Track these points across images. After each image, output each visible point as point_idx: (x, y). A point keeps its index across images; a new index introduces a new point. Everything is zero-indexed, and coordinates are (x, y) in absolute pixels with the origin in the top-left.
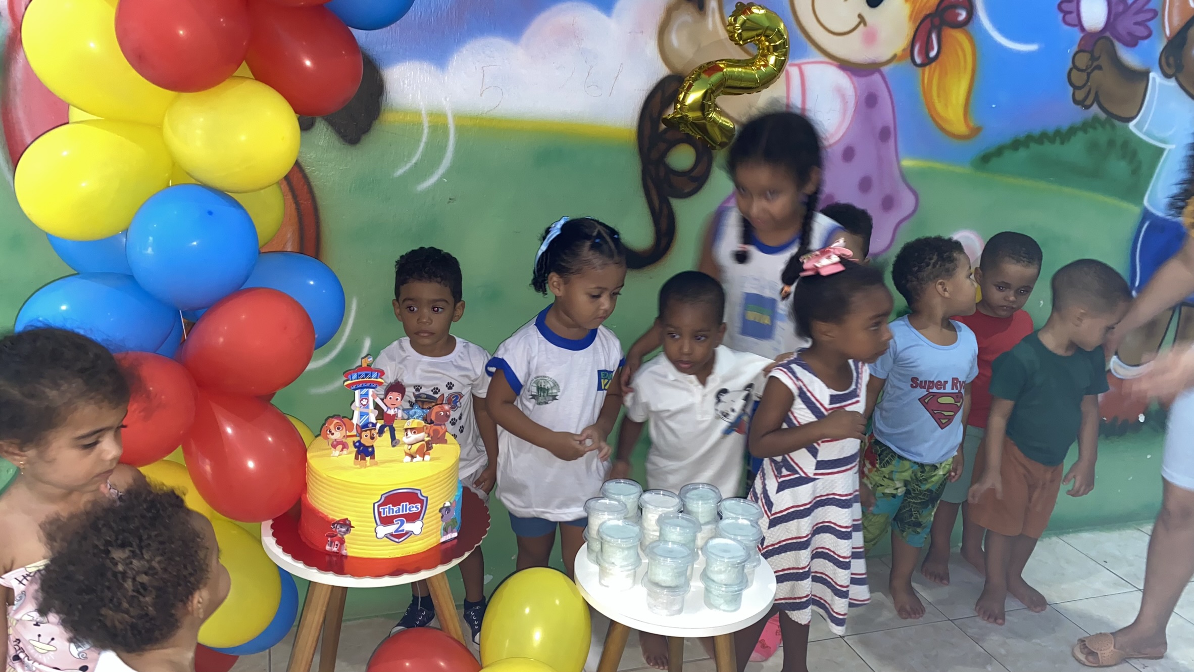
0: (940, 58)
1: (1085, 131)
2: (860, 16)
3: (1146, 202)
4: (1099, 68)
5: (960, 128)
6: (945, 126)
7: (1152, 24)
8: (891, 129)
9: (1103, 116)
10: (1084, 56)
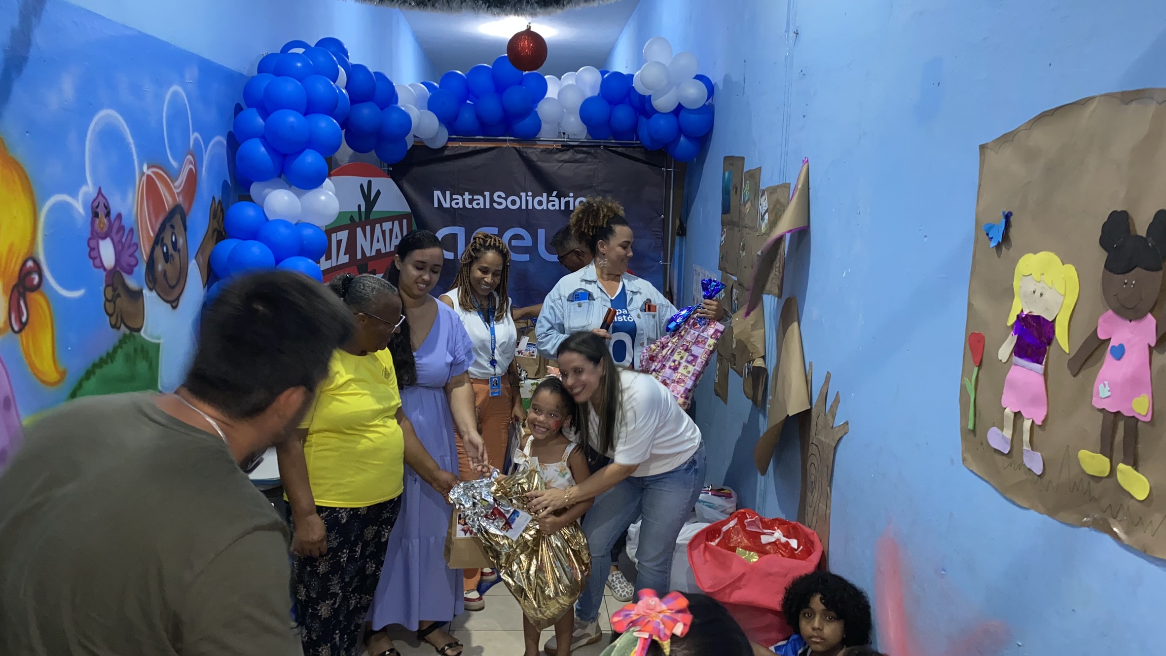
0: (30, 320)
1: (122, 348)
4: (119, 296)
5: (53, 376)
6: (45, 378)
7: (136, 254)
8: (11, 397)
9: (127, 332)
10: (110, 289)
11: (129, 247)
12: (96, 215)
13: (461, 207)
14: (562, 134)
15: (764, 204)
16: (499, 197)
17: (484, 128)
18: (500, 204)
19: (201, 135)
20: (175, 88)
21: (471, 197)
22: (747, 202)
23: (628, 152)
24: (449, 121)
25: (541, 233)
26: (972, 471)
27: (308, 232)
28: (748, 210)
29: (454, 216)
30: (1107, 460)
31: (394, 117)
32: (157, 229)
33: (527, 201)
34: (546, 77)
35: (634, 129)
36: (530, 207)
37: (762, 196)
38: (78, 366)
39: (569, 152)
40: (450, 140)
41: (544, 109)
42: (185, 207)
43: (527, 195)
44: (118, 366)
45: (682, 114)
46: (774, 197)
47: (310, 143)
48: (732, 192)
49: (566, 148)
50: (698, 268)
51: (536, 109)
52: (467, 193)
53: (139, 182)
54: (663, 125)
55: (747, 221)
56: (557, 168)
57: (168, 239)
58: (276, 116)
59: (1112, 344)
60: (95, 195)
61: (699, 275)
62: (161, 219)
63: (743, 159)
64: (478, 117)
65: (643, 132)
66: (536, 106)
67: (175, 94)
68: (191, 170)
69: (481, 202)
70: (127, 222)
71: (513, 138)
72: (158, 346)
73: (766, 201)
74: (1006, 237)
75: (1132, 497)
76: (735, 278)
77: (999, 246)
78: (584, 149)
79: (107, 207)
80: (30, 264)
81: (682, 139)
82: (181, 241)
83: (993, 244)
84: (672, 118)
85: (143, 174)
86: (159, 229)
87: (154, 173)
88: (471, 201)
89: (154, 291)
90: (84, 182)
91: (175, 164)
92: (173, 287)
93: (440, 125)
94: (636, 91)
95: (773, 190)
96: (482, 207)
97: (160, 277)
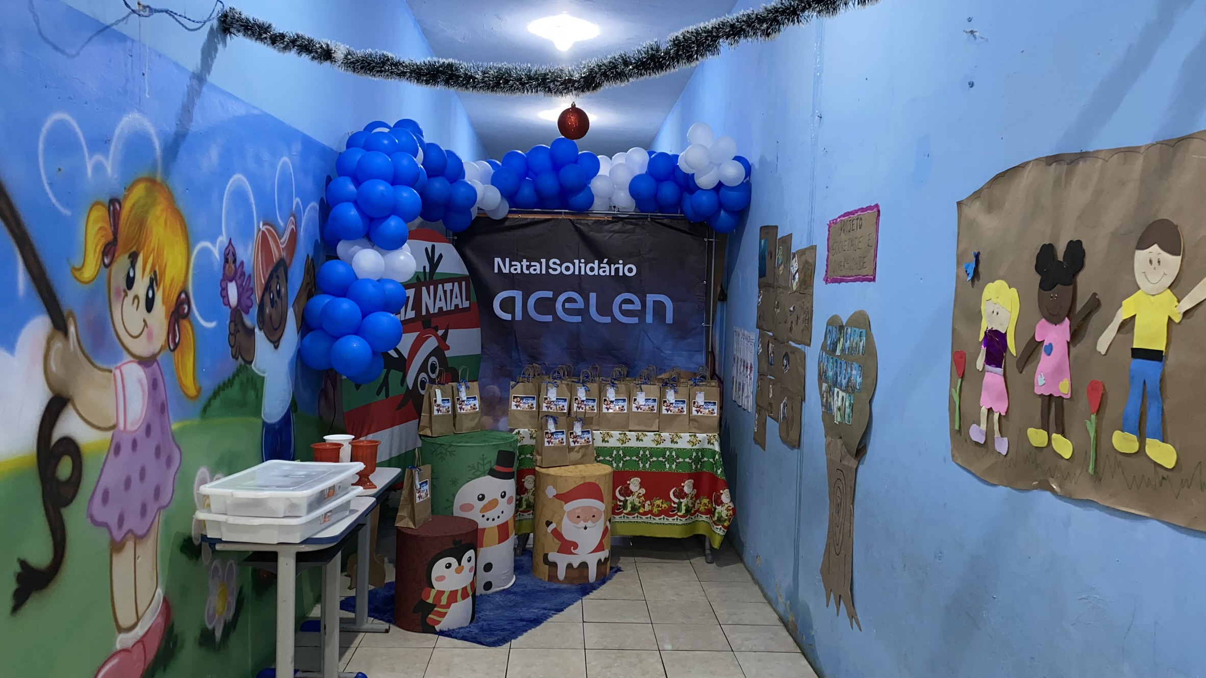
0: (180, 343)
1: (238, 376)
2: (144, 321)
3: (262, 416)
4: (238, 331)
5: (192, 391)
6: (187, 392)
7: (252, 297)
8: (165, 403)
9: (243, 363)
10: (233, 324)
11: (247, 291)
12: (226, 261)
13: (519, 272)
14: (613, 208)
15: (795, 265)
16: (554, 263)
17: (542, 202)
18: (555, 270)
19: (301, 200)
20: (285, 159)
21: (528, 263)
22: (780, 265)
23: (675, 223)
24: (510, 196)
25: (593, 296)
26: (958, 464)
27: (390, 287)
28: (781, 272)
29: (512, 281)
30: (1046, 433)
31: (462, 190)
32: (267, 276)
33: (580, 267)
34: (599, 157)
35: (679, 203)
36: (583, 273)
37: (793, 259)
38: (209, 385)
39: (618, 224)
40: (510, 212)
41: (598, 185)
42: (288, 261)
43: (580, 262)
44: (234, 392)
45: (722, 190)
46: (803, 259)
47: (394, 210)
48: (768, 258)
49: (616, 219)
50: (738, 329)
51: (590, 185)
52: (525, 260)
53: (256, 236)
54: (704, 200)
55: (781, 282)
56: (607, 237)
57: (275, 287)
58: (367, 185)
59: (1046, 343)
60: (227, 244)
61: (739, 335)
62: (270, 269)
63: (776, 227)
64: (537, 191)
65: (687, 206)
66: (590, 183)
67: (285, 163)
68: (293, 229)
69: (538, 268)
70: (248, 269)
71: (567, 211)
72: (263, 378)
73: (797, 263)
74: (976, 271)
75: (1062, 458)
76: (770, 334)
77: (973, 279)
78: (633, 221)
79: (234, 255)
80: (183, 296)
81: (722, 212)
82: (283, 290)
83: (969, 278)
84: (714, 194)
85: (259, 230)
86: (269, 278)
87: (266, 229)
88: (528, 267)
89: (262, 331)
90: (220, 233)
91: (282, 224)
92: (276, 329)
93: (502, 198)
94: (681, 170)
95: (802, 252)
96: (539, 272)
97: (267, 318)
